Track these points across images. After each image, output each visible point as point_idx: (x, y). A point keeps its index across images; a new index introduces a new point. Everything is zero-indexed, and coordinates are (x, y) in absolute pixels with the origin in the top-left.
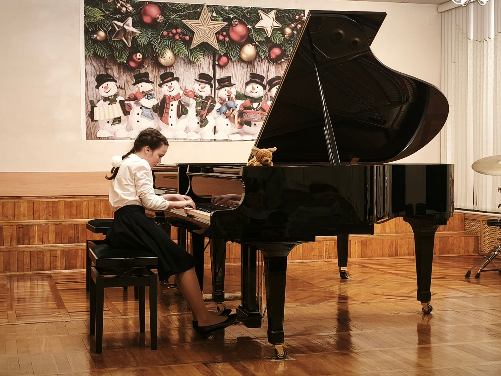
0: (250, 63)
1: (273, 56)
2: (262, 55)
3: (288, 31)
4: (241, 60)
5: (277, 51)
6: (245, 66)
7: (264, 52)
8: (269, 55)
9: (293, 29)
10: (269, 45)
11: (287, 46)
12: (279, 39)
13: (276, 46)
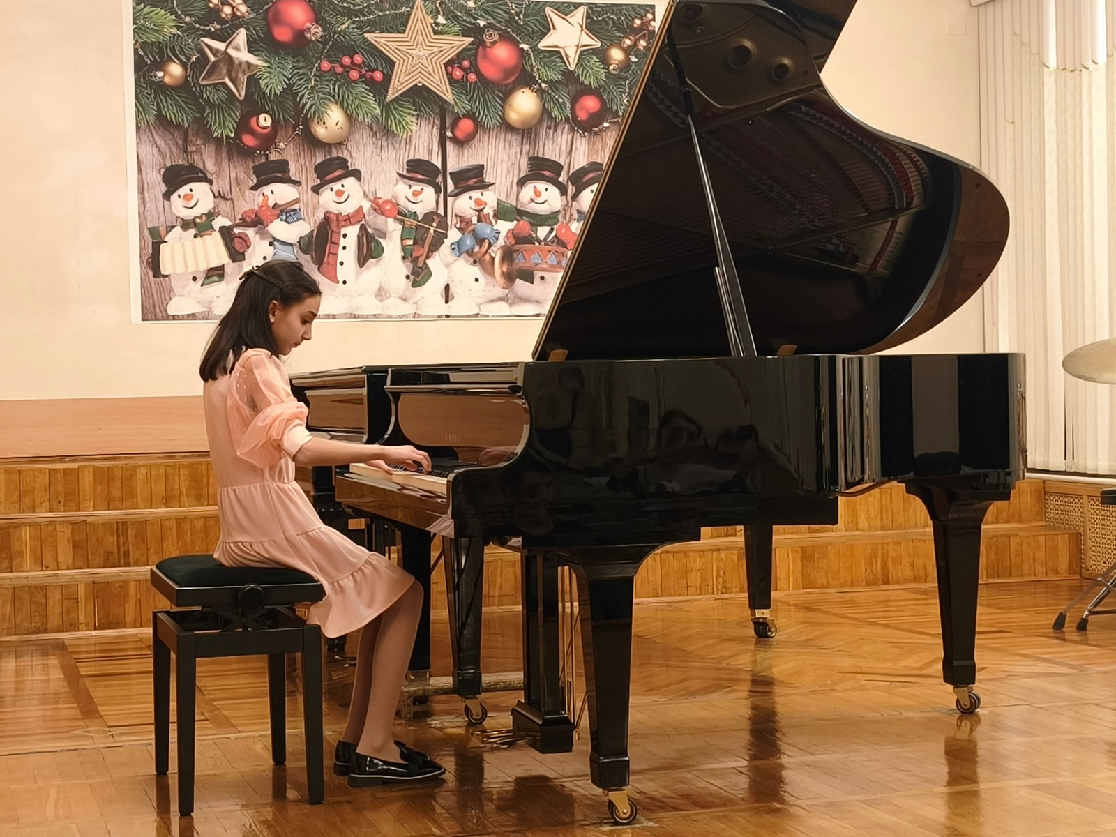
0: (527, 132)
1: (582, 116)
2: (555, 112)
3: (617, 55)
4: (507, 127)
5: (590, 104)
6: (516, 139)
7: (561, 107)
8: (573, 111)
9: (627, 51)
10: (572, 89)
11: (615, 91)
12: (595, 74)
13: (587, 91)
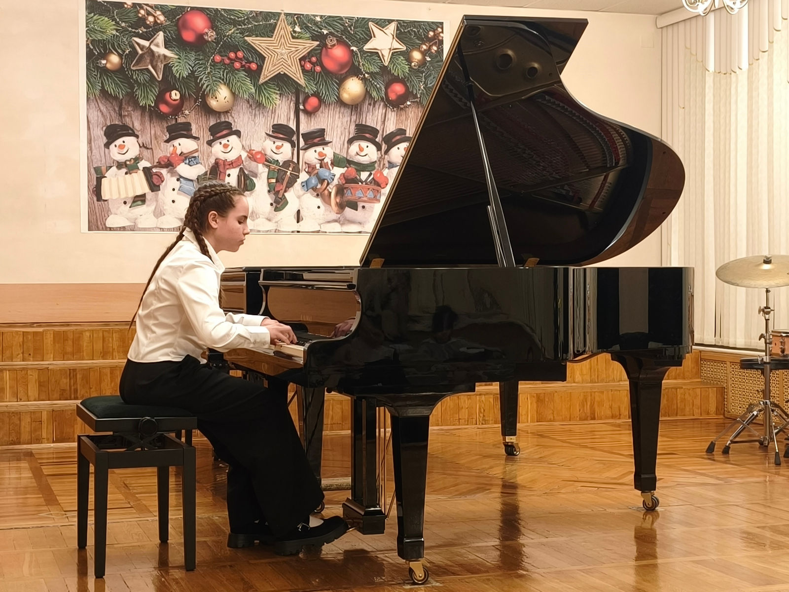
0: (355, 107)
1: (392, 97)
2: (374, 94)
3: (417, 56)
4: (341, 103)
5: (398, 88)
6: (347, 112)
7: (378, 90)
8: (386, 94)
9: (424, 54)
10: (386, 78)
11: (415, 79)
12: (401, 69)
13: (397, 80)
